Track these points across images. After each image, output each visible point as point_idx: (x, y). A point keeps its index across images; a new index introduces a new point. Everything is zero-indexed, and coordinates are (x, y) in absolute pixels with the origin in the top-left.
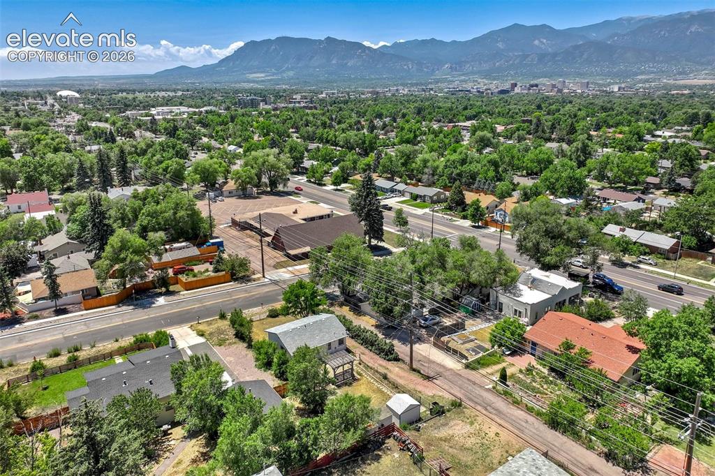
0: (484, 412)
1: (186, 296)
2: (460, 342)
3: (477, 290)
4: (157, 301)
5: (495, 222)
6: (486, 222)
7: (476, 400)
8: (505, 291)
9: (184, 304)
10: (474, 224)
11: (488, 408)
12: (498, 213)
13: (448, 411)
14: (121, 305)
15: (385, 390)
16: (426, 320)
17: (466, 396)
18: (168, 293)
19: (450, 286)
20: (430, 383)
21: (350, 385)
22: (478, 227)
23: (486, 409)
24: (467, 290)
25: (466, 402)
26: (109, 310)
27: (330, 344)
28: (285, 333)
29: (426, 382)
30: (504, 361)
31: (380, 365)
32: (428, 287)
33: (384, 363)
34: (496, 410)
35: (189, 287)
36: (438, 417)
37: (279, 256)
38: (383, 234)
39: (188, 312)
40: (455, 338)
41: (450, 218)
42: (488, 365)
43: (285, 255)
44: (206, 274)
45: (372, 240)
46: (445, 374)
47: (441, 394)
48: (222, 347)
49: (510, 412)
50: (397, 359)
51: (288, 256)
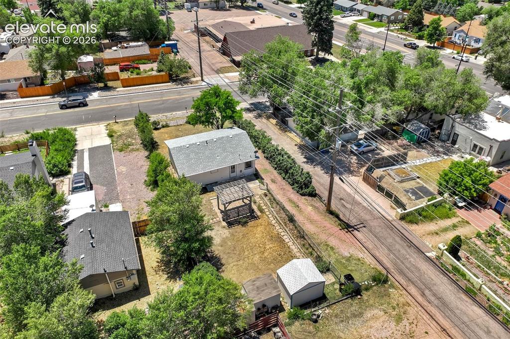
0: (420, 299)
1: (119, 93)
2: (398, 179)
3: (428, 115)
4: (91, 95)
5: (453, 44)
6: (443, 43)
7: (410, 275)
8: (464, 120)
9: (113, 100)
10: (429, 44)
11: (427, 292)
12: (458, 35)
13: (367, 289)
14: (56, 96)
15: (286, 238)
16: (359, 145)
17: (395, 264)
18: (106, 88)
19: (396, 108)
20: (348, 235)
21: (244, 224)
22: (434, 48)
23: (423, 295)
24: (415, 114)
25: (396, 277)
26: (43, 100)
27: (233, 167)
28: (180, 149)
29: (343, 234)
30: (455, 215)
31: (290, 201)
32: (367, 108)
33: (295, 197)
34: (439, 298)
35: (127, 84)
36: (350, 300)
37: (225, 61)
38: (331, 48)
39: (112, 109)
40: (392, 173)
41: (405, 37)
42: (431, 219)
43: (231, 61)
44: (150, 73)
45: (320, 53)
46: (372, 224)
47: (361, 255)
48: (123, 152)
49: (461, 306)
50: (313, 195)
51: (233, 61)
